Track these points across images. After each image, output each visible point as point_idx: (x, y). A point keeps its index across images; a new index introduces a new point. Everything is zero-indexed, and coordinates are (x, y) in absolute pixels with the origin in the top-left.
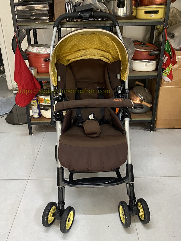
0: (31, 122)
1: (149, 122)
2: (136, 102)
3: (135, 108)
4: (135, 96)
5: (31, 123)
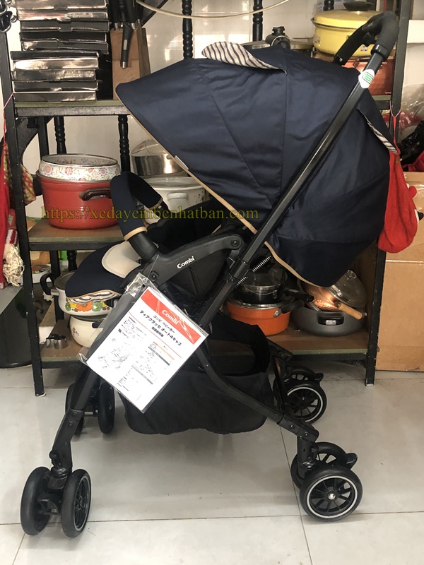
0: (40, 359)
1: (362, 358)
3: (322, 321)
4: (321, 289)
5: (41, 362)
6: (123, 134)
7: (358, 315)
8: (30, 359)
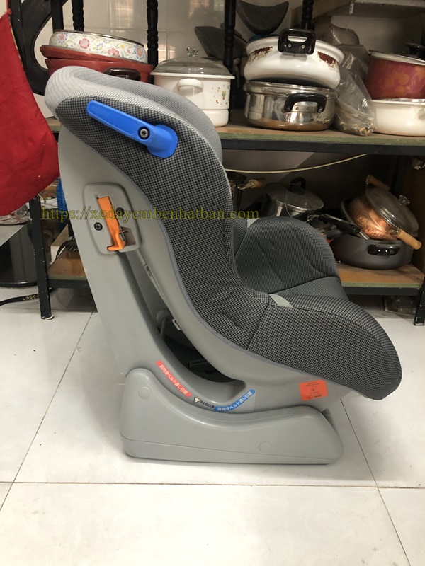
0: (47, 276)
1: (414, 294)
2: (374, 232)
3: (372, 250)
4: (372, 215)
5: (48, 280)
6: (152, 22)
7: (416, 244)
8: (35, 280)
